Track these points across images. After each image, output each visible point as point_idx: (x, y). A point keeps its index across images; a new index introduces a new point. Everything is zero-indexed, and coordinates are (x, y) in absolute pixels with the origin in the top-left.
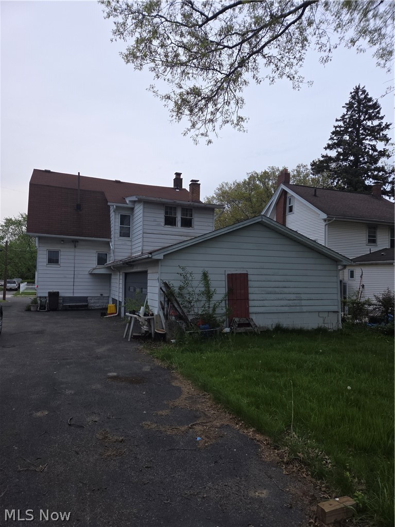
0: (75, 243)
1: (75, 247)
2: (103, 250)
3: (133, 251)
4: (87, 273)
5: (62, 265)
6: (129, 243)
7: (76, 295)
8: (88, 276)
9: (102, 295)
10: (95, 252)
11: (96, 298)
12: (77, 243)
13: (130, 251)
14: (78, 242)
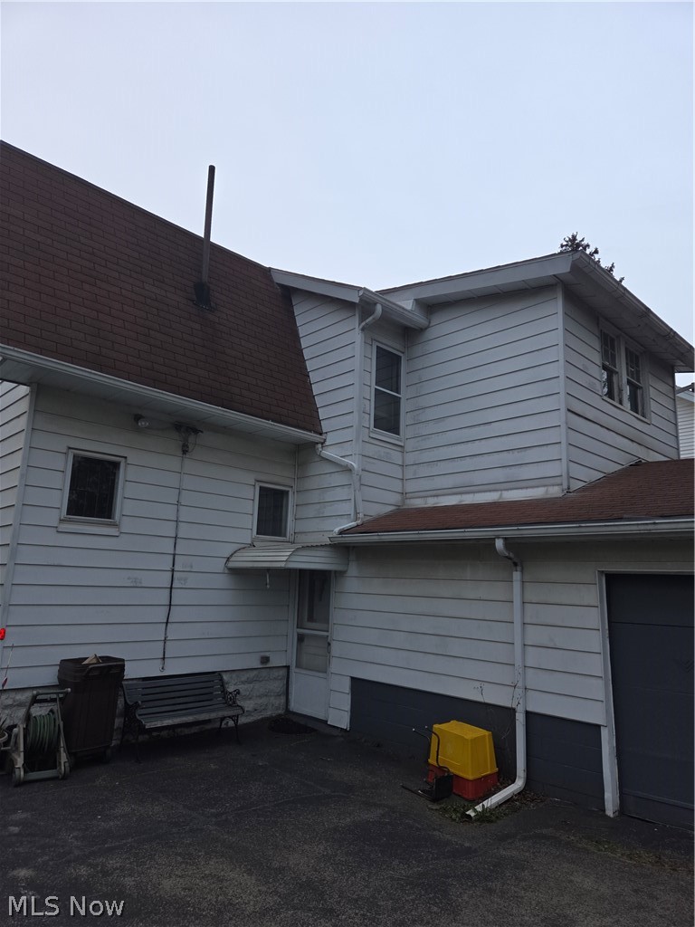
0: (186, 431)
1: (185, 452)
2: (278, 477)
3: (410, 487)
4: (219, 565)
5: (127, 525)
6: (396, 456)
7: (172, 669)
8: (223, 581)
9: (265, 660)
10: (250, 479)
11: (244, 677)
12: (192, 439)
13: (397, 486)
14: (196, 431)
